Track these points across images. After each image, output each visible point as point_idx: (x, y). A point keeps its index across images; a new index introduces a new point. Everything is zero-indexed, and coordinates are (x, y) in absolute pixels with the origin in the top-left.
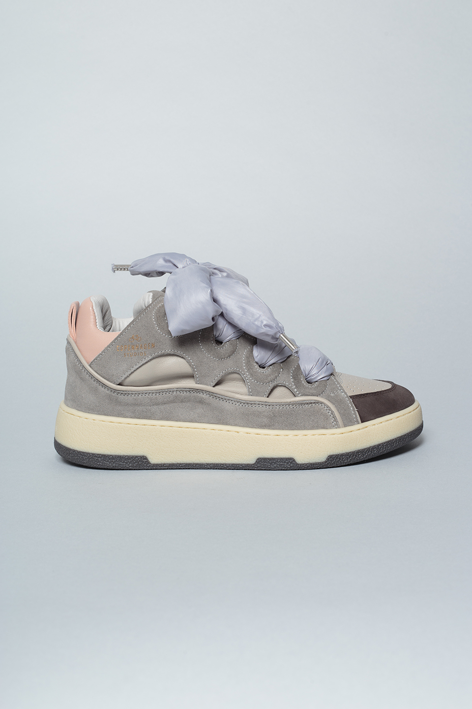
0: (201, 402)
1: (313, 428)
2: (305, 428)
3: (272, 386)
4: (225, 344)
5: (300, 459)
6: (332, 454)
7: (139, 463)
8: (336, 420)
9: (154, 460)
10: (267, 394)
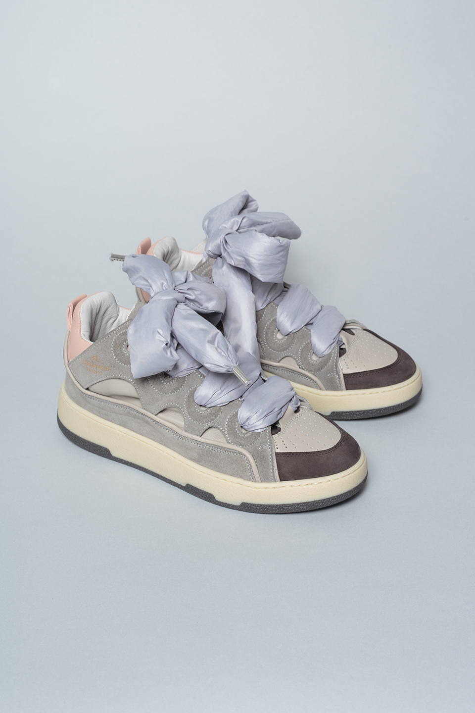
0: (147, 422)
1: (233, 475)
2: (225, 473)
3: (207, 426)
4: (172, 379)
5: (218, 497)
6: (245, 502)
7: (103, 452)
8: (252, 474)
9: (114, 453)
10: (201, 433)
